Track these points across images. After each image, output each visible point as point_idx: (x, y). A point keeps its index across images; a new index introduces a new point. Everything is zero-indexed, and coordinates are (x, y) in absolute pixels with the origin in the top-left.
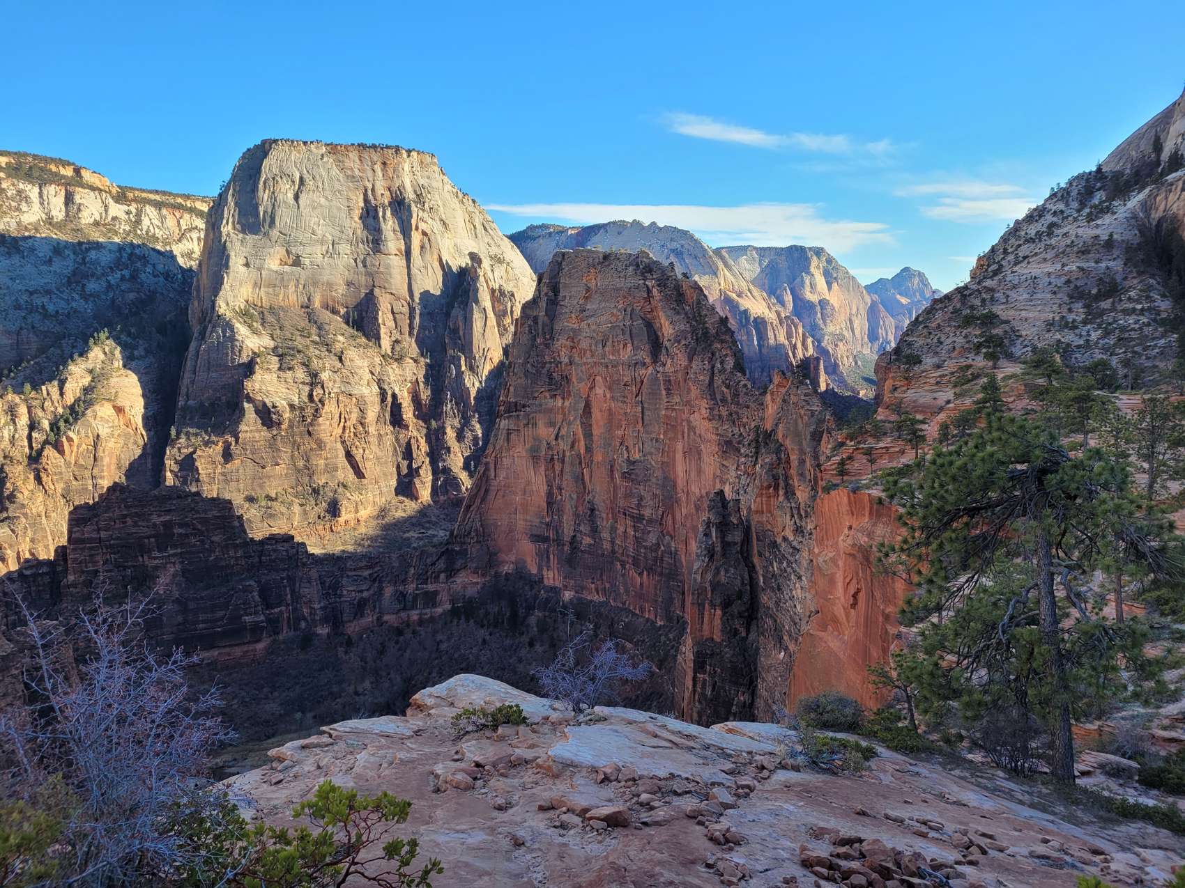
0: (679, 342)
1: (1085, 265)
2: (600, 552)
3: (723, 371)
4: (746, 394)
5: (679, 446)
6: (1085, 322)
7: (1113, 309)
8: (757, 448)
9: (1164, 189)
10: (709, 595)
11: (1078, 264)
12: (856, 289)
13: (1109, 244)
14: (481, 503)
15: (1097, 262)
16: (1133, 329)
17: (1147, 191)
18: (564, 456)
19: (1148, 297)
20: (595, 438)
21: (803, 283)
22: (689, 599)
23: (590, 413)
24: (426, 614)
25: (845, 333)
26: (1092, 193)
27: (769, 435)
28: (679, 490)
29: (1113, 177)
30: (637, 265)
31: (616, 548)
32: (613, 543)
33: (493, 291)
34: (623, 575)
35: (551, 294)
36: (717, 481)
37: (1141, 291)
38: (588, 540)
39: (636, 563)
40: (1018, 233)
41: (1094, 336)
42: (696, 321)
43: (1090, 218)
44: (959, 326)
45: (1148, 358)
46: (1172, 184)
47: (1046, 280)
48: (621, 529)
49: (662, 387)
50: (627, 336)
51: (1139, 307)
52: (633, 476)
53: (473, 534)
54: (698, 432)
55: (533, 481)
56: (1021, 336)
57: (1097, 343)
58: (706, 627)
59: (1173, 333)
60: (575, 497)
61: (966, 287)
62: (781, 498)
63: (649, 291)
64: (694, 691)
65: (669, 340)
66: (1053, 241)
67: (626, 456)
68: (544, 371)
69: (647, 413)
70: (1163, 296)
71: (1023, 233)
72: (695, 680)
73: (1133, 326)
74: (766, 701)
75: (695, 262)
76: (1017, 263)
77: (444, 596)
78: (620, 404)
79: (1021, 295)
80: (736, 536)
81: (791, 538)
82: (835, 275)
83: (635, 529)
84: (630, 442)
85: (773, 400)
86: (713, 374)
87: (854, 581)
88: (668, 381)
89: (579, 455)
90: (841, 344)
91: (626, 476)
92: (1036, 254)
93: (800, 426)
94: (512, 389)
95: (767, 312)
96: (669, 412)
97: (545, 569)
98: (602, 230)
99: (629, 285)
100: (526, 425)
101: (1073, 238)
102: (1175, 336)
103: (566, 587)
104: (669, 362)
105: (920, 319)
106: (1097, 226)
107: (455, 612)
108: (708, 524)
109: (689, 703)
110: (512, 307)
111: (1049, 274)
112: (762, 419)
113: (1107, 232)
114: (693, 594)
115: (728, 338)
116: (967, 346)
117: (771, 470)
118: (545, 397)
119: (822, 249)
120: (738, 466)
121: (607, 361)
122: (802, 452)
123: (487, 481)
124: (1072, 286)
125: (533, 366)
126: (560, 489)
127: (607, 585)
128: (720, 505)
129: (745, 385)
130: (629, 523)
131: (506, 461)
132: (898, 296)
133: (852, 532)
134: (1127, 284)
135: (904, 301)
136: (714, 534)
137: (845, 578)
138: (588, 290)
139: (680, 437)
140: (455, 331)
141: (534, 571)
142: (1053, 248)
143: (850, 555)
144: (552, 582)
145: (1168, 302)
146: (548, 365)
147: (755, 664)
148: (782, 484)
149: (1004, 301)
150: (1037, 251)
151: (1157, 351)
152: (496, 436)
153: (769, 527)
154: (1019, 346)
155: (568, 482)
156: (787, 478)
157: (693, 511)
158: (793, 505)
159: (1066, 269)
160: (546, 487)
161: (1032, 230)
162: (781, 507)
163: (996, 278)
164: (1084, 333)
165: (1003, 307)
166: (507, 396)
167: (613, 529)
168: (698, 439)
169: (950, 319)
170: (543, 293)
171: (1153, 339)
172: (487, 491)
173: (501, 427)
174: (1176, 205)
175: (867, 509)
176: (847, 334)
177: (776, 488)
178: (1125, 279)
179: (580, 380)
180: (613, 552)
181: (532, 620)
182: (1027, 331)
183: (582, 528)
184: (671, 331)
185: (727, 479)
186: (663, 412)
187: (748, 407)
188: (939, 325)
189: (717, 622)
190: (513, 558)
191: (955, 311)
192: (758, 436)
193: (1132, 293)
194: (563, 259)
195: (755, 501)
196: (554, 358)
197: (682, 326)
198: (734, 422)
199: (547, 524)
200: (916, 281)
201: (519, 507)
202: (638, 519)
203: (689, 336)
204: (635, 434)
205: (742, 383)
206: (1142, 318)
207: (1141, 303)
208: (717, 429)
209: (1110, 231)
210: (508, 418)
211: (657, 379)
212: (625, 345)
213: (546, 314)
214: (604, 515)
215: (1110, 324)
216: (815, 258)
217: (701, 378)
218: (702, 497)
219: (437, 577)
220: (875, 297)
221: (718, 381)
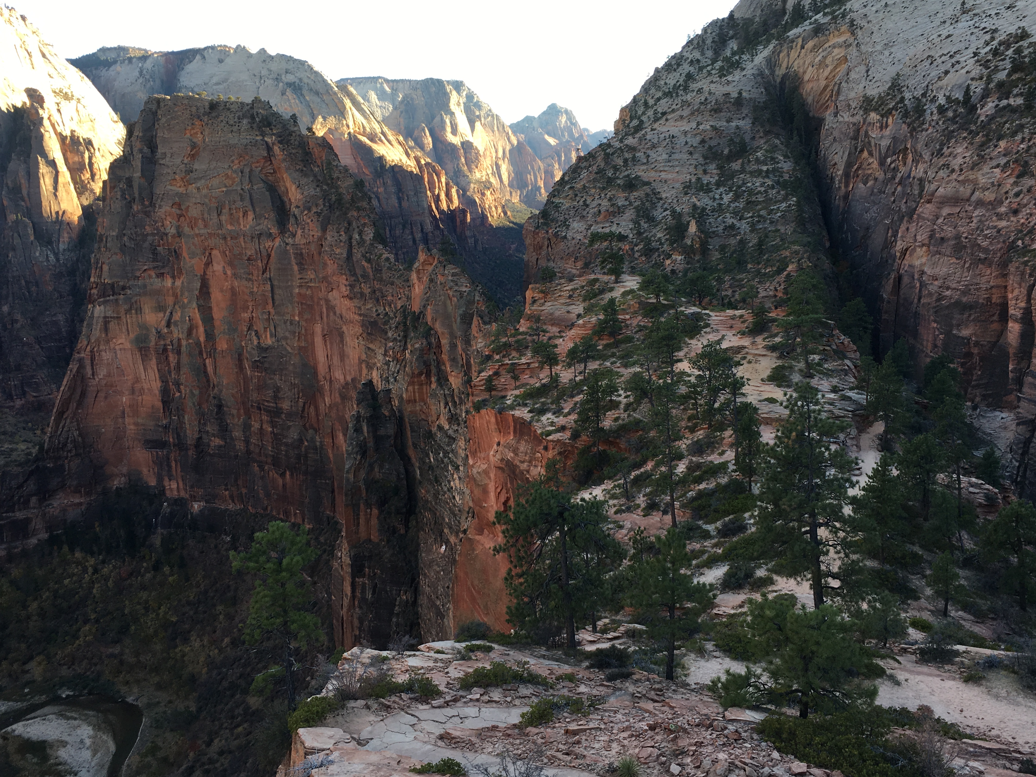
0: (309, 209)
1: (719, 124)
2: (233, 454)
3: (362, 242)
4: (389, 269)
5: (318, 328)
6: (718, 184)
7: (743, 171)
8: (406, 331)
9: (786, 45)
10: (364, 495)
11: (711, 123)
12: (501, 129)
13: (739, 102)
14: (77, 408)
15: (728, 122)
16: (760, 192)
17: (771, 47)
18: (180, 345)
19: (773, 159)
20: (217, 323)
21: (443, 122)
22: (341, 500)
23: (208, 294)
24: (16, 547)
25: (492, 180)
26: (725, 41)
27: (418, 318)
28: (320, 377)
29: (743, 25)
30: (253, 117)
31: (252, 448)
32: (247, 442)
33: (62, 139)
34: (262, 478)
35: (146, 150)
36: (364, 366)
37: (766, 151)
38: (217, 442)
39: (276, 462)
40: (658, 82)
41: (727, 199)
42: (328, 185)
43: (722, 73)
44: (604, 188)
45: (772, 222)
46: (792, 41)
47: (682, 140)
48: (256, 426)
49: (293, 261)
50: (247, 203)
51: (765, 168)
52: (266, 365)
53: (70, 446)
54: (338, 312)
55: (143, 377)
56: (661, 199)
57: (729, 206)
58: (362, 528)
59: (793, 196)
60: (196, 392)
61: (609, 145)
62: (434, 386)
63: (269, 149)
64: (353, 596)
65: (297, 207)
66: (689, 97)
67: (255, 342)
68: (146, 245)
69: (277, 291)
70: (786, 156)
71: (662, 82)
72: (353, 585)
73: (759, 189)
74: (429, 598)
75: (317, 99)
76: (656, 120)
77: (38, 524)
78: (244, 282)
79: (659, 155)
80: (390, 429)
81: (447, 427)
82: (477, 113)
83: (273, 424)
84: (259, 326)
85: (419, 279)
86: (350, 247)
87: (504, 491)
88: (300, 256)
89: (198, 344)
90: (488, 193)
91: (256, 365)
92: (673, 111)
93: (450, 308)
94: (105, 268)
95: (404, 159)
96: (303, 291)
97: (166, 479)
98: (198, 57)
99: (245, 142)
100: (128, 311)
101: (706, 94)
102: (795, 199)
103: (194, 498)
104: (299, 232)
105: (566, 178)
106: (728, 83)
107: (53, 541)
108: (358, 418)
109: (349, 610)
110: (90, 158)
111: (685, 133)
112: (409, 298)
113: (737, 90)
114: (346, 495)
115: (364, 204)
116: (611, 209)
117: (421, 356)
118: (150, 277)
119: (462, 82)
120: (386, 351)
121: (224, 231)
122: (452, 336)
123: (82, 382)
124: (707, 146)
125: (130, 238)
126: (178, 384)
127: (244, 491)
128: (369, 397)
129: (387, 259)
130: (265, 418)
131: (106, 356)
132: (546, 137)
133: (500, 448)
134: (756, 144)
135: (552, 141)
136: (365, 429)
137: (496, 488)
138: (194, 146)
139: (318, 318)
140: (16, 190)
141: (153, 482)
142: (689, 106)
143: (499, 468)
144: (176, 493)
145: (789, 164)
146: (150, 238)
147: (417, 561)
148: (434, 370)
149: (645, 161)
150: (674, 107)
151: (779, 214)
152: (90, 325)
153: (423, 417)
154: (660, 210)
155: (186, 376)
156: (439, 363)
157: (338, 400)
158: (447, 392)
159: (701, 127)
160: (159, 384)
161: (672, 80)
162: (434, 395)
163: (637, 136)
164: (717, 196)
165: (644, 167)
166: (100, 277)
167: (247, 427)
168: (338, 321)
169: (595, 180)
170: (135, 150)
171: (776, 202)
172: (83, 394)
173: (96, 315)
174: (796, 62)
175: (512, 428)
176: (494, 181)
177: (428, 375)
178: (753, 138)
179: (193, 255)
180: (248, 452)
181: (157, 540)
182: (667, 193)
183: (208, 428)
184: (299, 196)
185: (375, 364)
186: (297, 291)
187: (392, 284)
188: (584, 186)
189: (374, 522)
190: (125, 470)
191: (600, 171)
192: (405, 318)
193: (759, 154)
194: (159, 106)
195: (407, 390)
196: (157, 229)
197: (311, 191)
198: (378, 300)
199: (166, 427)
200: (563, 119)
201: (127, 410)
202: (275, 413)
203: (321, 202)
204: (266, 317)
205: (385, 256)
206: (766, 180)
207: (767, 165)
208: (360, 308)
209: (740, 88)
210: (105, 303)
211: (286, 252)
212: (245, 214)
213: (143, 175)
214: (235, 412)
215: (739, 187)
216: (454, 93)
217: (338, 251)
218: (347, 384)
219: (27, 502)
220: (522, 137)
221: (357, 254)
